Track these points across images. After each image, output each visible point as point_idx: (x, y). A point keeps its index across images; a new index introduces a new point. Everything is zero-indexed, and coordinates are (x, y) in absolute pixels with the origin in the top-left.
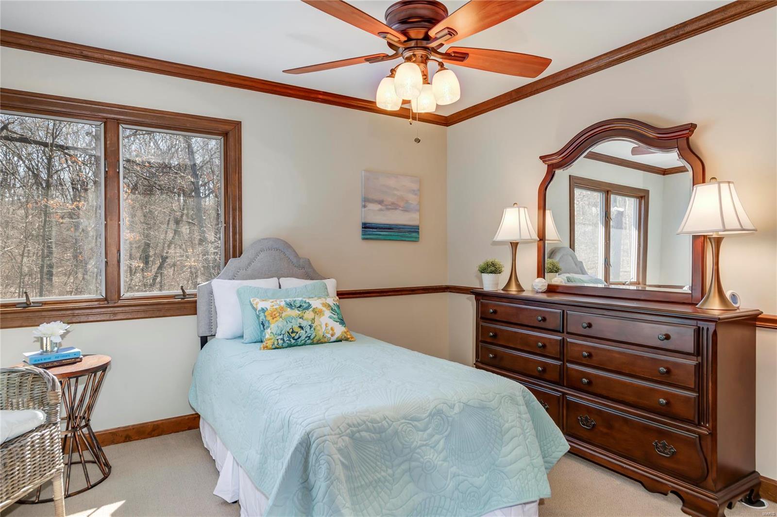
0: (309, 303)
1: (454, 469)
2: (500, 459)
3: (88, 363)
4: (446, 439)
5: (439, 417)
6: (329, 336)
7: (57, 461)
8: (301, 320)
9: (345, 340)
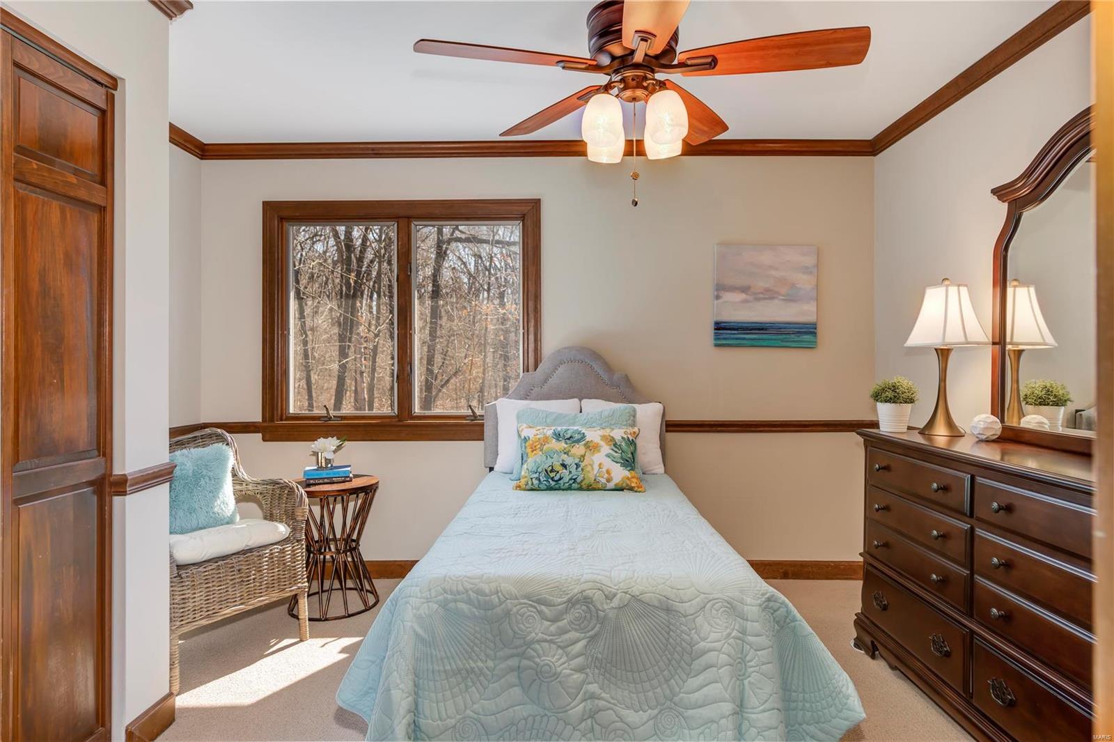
0: (584, 434)
1: (594, 688)
2: (681, 695)
3: (357, 483)
4: (589, 641)
5: (584, 607)
6: (604, 481)
7: (300, 579)
8: (566, 456)
9: (628, 489)
